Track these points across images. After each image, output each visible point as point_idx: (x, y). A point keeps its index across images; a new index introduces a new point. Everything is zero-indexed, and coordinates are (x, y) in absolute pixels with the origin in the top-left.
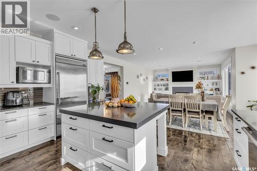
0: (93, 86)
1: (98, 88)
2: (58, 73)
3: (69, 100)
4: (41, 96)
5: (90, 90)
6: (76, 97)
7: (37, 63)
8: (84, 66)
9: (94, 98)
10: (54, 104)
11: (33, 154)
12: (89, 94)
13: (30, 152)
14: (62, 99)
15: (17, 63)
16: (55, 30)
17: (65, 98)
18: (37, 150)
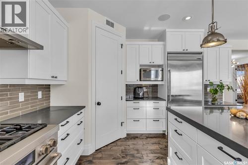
0: (212, 84)
1: (221, 86)
2: (169, 71)
3: (181, 97)
4: (156, 92)
5: (208, 89)
6: (188, 96)
7: (153, 64)
8: (199, 59)
9: (214, 100)
10: (165, 100)
11: (149, 139)
12: (206, 94)
13: (147, 137)
14: (172, 96)
15: (141, 66)
16: (167, 30)
17: (176, 96)
18: (151, 138)
